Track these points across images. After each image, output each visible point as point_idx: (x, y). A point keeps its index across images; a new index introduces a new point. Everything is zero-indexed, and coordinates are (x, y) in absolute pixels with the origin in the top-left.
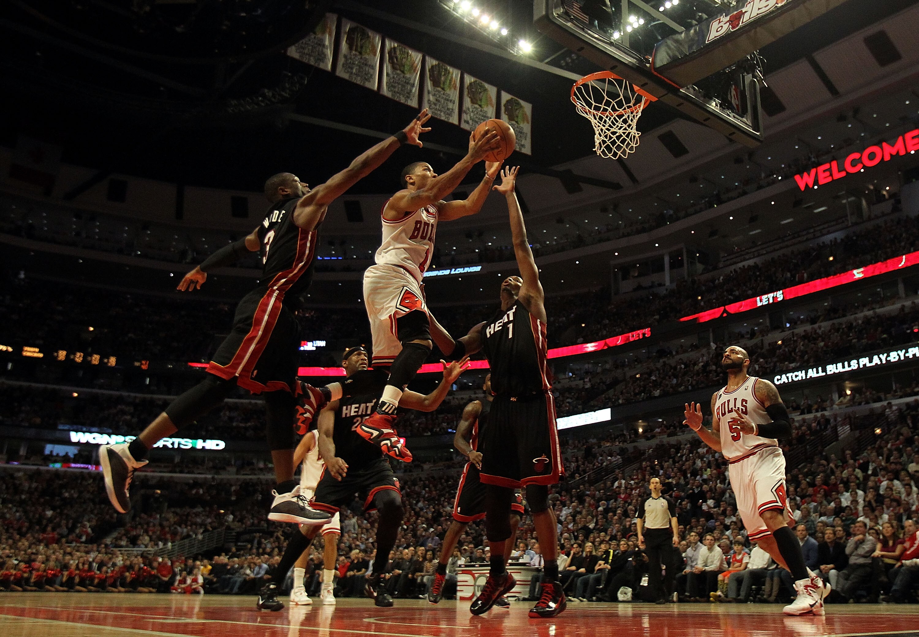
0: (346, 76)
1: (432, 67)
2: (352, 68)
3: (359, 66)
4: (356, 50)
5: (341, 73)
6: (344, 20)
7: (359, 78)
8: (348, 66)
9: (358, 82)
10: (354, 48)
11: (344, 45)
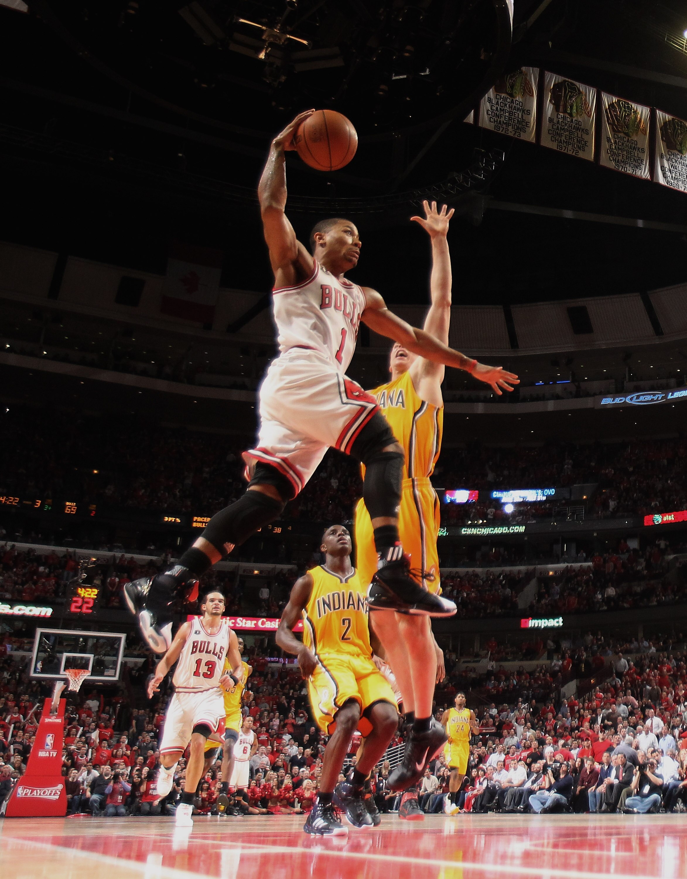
0: (554, 146)
1: (665, 123)
2: (560, 135)
3: (570, 132)
4: (565, 112)
5: (547, 142)
6: (548, 75)
7: (570, 147)
8: (555, 133)
9: (570, 153)
10: (561, 108)
11: (549, 108)
